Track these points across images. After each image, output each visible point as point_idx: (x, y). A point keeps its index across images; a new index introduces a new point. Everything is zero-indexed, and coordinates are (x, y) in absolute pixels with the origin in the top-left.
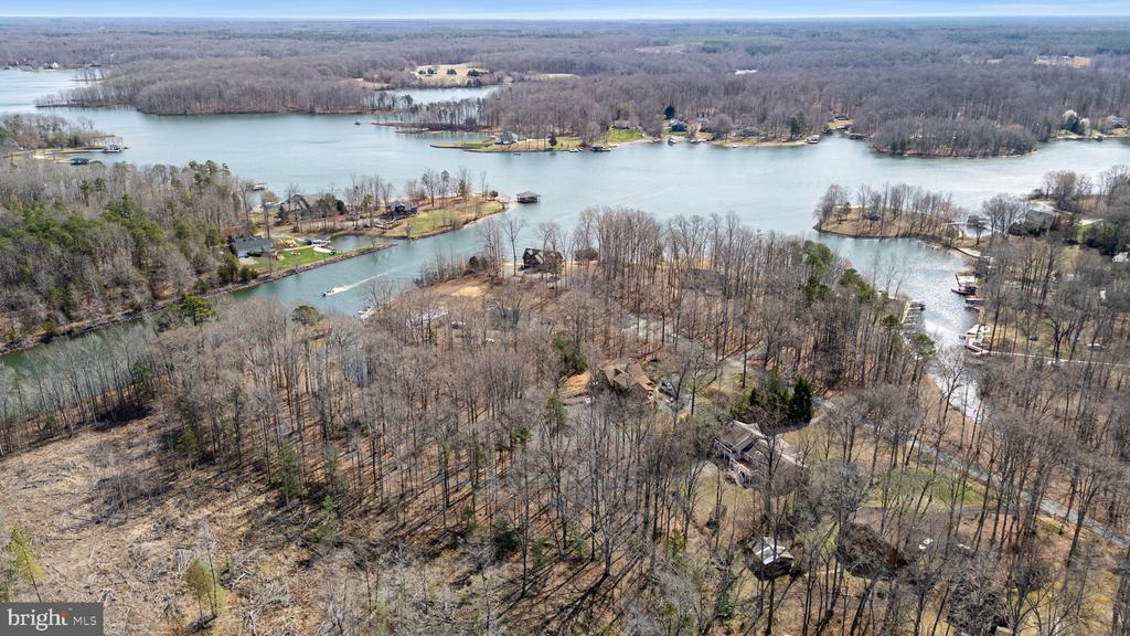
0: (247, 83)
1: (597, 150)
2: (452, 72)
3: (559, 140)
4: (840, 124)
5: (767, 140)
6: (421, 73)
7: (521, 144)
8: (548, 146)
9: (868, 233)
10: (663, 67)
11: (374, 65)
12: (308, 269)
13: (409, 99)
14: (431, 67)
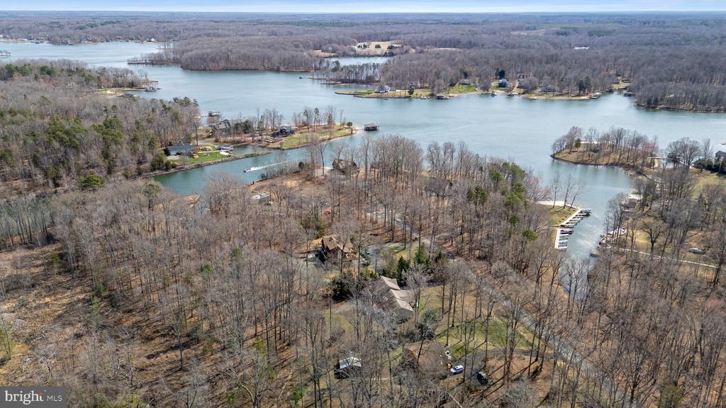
0: (242, 52)
1: (439, 98)
2: (378, 47)
3: (416, 92)
4: (623, 85)
5: (560, 95)
6: (359, 47)
7: (390, 93)
8: (407, 94)
9: (586, 161)
10: (518, 44)
11: (330, 42)
12: (210, 164)
13: (337, 63)
14: (366, 43)
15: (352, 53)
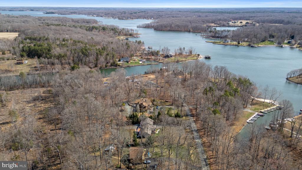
1: (252, 47)
2: (241, 22)
3: (241, 43)
6: (233, 22)
7: (229, 43)
8: (237, 44)
11: (221, 20)
12: (133, 66)
13: (215, 29)
14: (236, 21)
15: (227, 25)
